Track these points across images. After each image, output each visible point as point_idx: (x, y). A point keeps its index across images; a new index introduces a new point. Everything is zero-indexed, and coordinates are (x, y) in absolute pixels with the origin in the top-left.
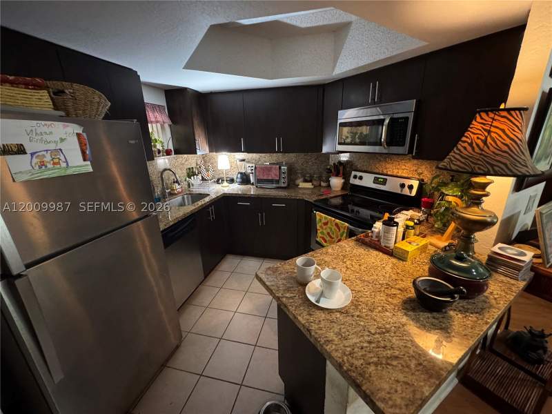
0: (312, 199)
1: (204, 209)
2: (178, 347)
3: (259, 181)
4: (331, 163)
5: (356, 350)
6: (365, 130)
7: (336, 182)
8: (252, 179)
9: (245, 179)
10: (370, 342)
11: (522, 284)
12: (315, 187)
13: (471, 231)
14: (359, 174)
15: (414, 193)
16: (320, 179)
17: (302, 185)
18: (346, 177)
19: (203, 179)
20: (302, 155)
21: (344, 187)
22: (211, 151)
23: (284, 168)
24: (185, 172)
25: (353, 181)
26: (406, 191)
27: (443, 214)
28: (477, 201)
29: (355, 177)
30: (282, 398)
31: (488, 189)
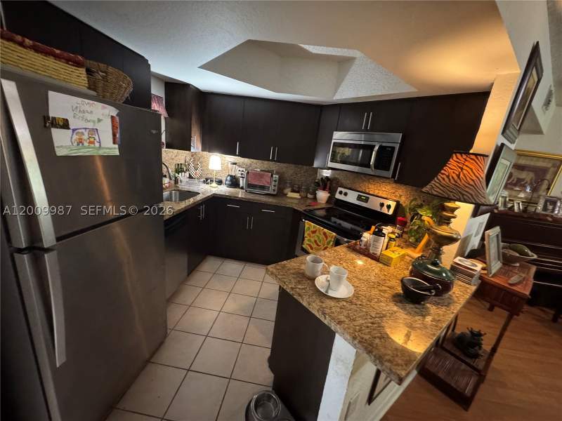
0: (301, 208)
1: (196, 207)
2: (162, 343)
3: (249, 185)
4: (319, 177)
5: (363, 328)
6: (347, 151)
7: (323, 195)
8: (242, 183)
9: (234, 182)
10: (372, 323)
11: (474, 288)
12: (302, 198)
13: (441, 245)
14: (344, 190)
15: (391, 212)
16: (307, 191)
17: (291, 195)
18: (332, 192)
19: (190, 177)
20: (293, 166)
21: (329, 200)
22: (203, 150)
23: (276, 177)
24: (173, 167)
25: (338, 196)
26: (385, 210)
27: (416, 231)
28: (447, 221)
29: (341, 193)
30: (271, 389)
31: (456, 213)
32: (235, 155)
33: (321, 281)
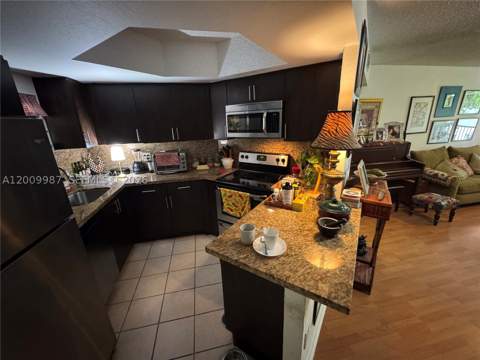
0: (214, 178)
1: (110, 203)
3: (159, 168)
4: (220, 147)
7: (228, 162)
8: (150, 167)
9: (142, 168)
12: (211, 167)
14: (245, 154)
15: (285, 165)
16: (214, 161)
17: (200, 167)
18: (235, 157)
19: (93, 173)
20: (194, 142)
21: (234, 165)
22: (100, 142)
23: (182, 154)
24: (70, 167)
25: (241, 160)
26: (281, 164)
27: (310, 176)
28: (334, 166)
29: (242, 157)
31: (339, 158)
32: (137, 142)
33: (257, 244)
